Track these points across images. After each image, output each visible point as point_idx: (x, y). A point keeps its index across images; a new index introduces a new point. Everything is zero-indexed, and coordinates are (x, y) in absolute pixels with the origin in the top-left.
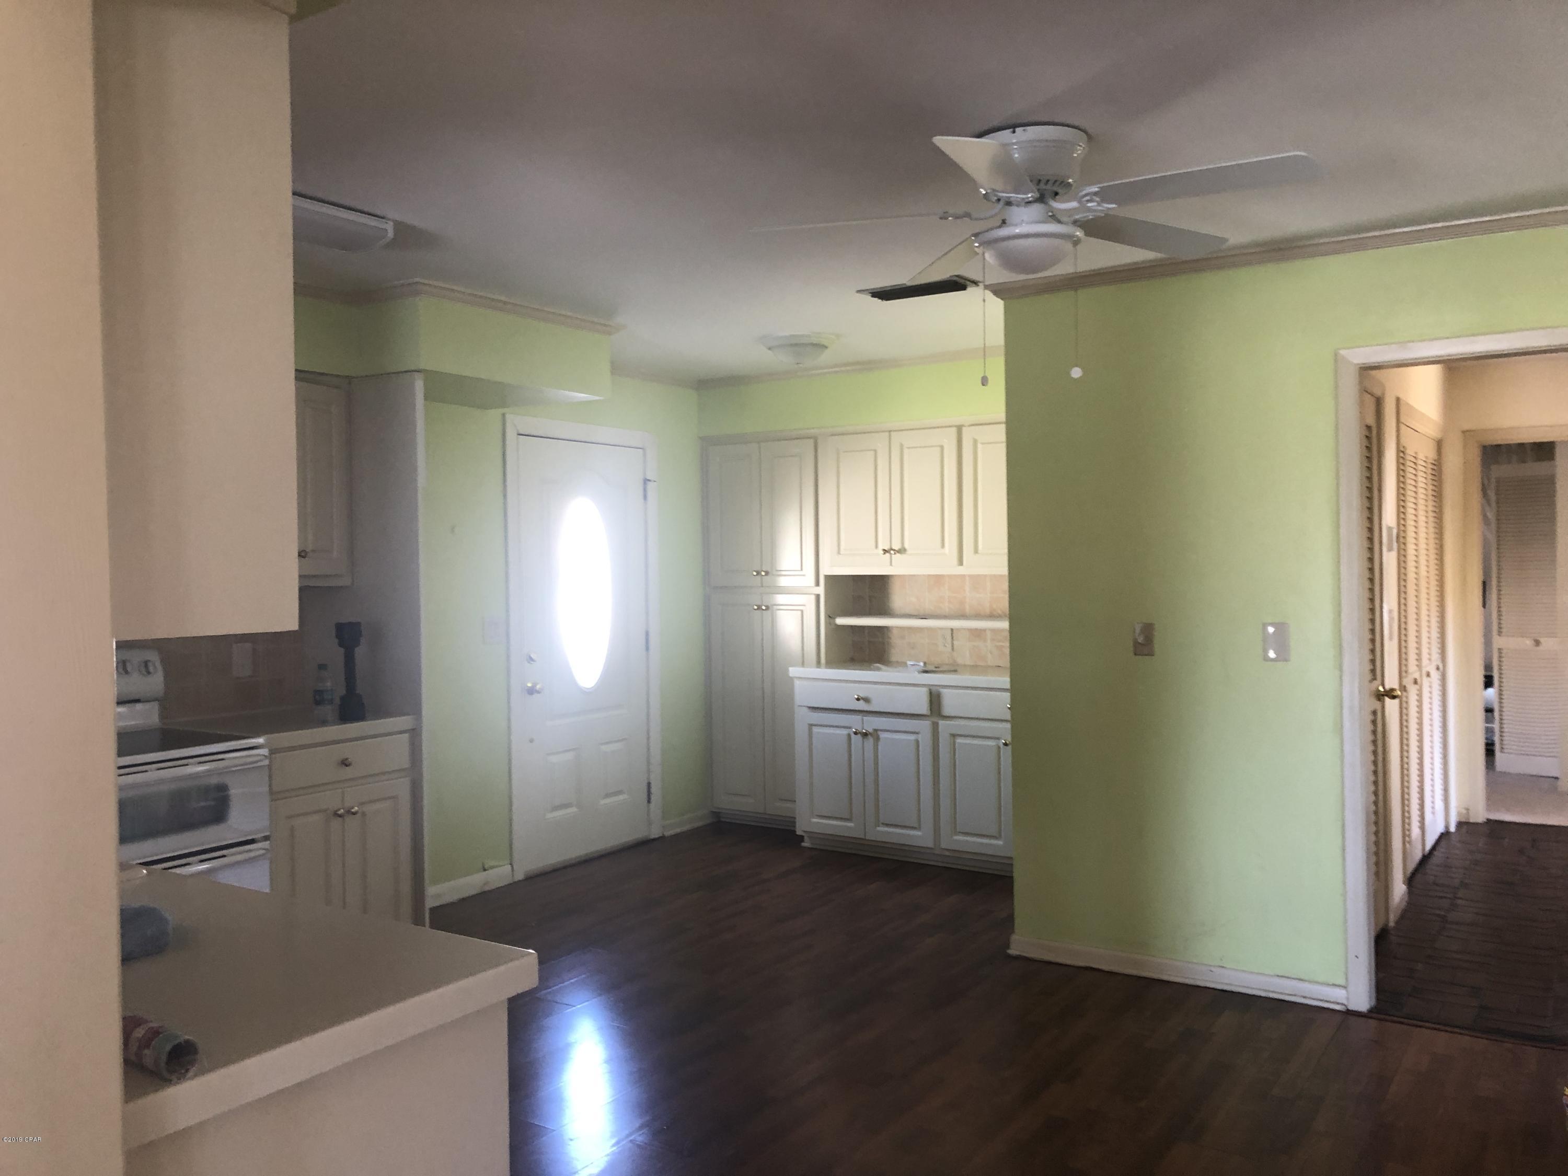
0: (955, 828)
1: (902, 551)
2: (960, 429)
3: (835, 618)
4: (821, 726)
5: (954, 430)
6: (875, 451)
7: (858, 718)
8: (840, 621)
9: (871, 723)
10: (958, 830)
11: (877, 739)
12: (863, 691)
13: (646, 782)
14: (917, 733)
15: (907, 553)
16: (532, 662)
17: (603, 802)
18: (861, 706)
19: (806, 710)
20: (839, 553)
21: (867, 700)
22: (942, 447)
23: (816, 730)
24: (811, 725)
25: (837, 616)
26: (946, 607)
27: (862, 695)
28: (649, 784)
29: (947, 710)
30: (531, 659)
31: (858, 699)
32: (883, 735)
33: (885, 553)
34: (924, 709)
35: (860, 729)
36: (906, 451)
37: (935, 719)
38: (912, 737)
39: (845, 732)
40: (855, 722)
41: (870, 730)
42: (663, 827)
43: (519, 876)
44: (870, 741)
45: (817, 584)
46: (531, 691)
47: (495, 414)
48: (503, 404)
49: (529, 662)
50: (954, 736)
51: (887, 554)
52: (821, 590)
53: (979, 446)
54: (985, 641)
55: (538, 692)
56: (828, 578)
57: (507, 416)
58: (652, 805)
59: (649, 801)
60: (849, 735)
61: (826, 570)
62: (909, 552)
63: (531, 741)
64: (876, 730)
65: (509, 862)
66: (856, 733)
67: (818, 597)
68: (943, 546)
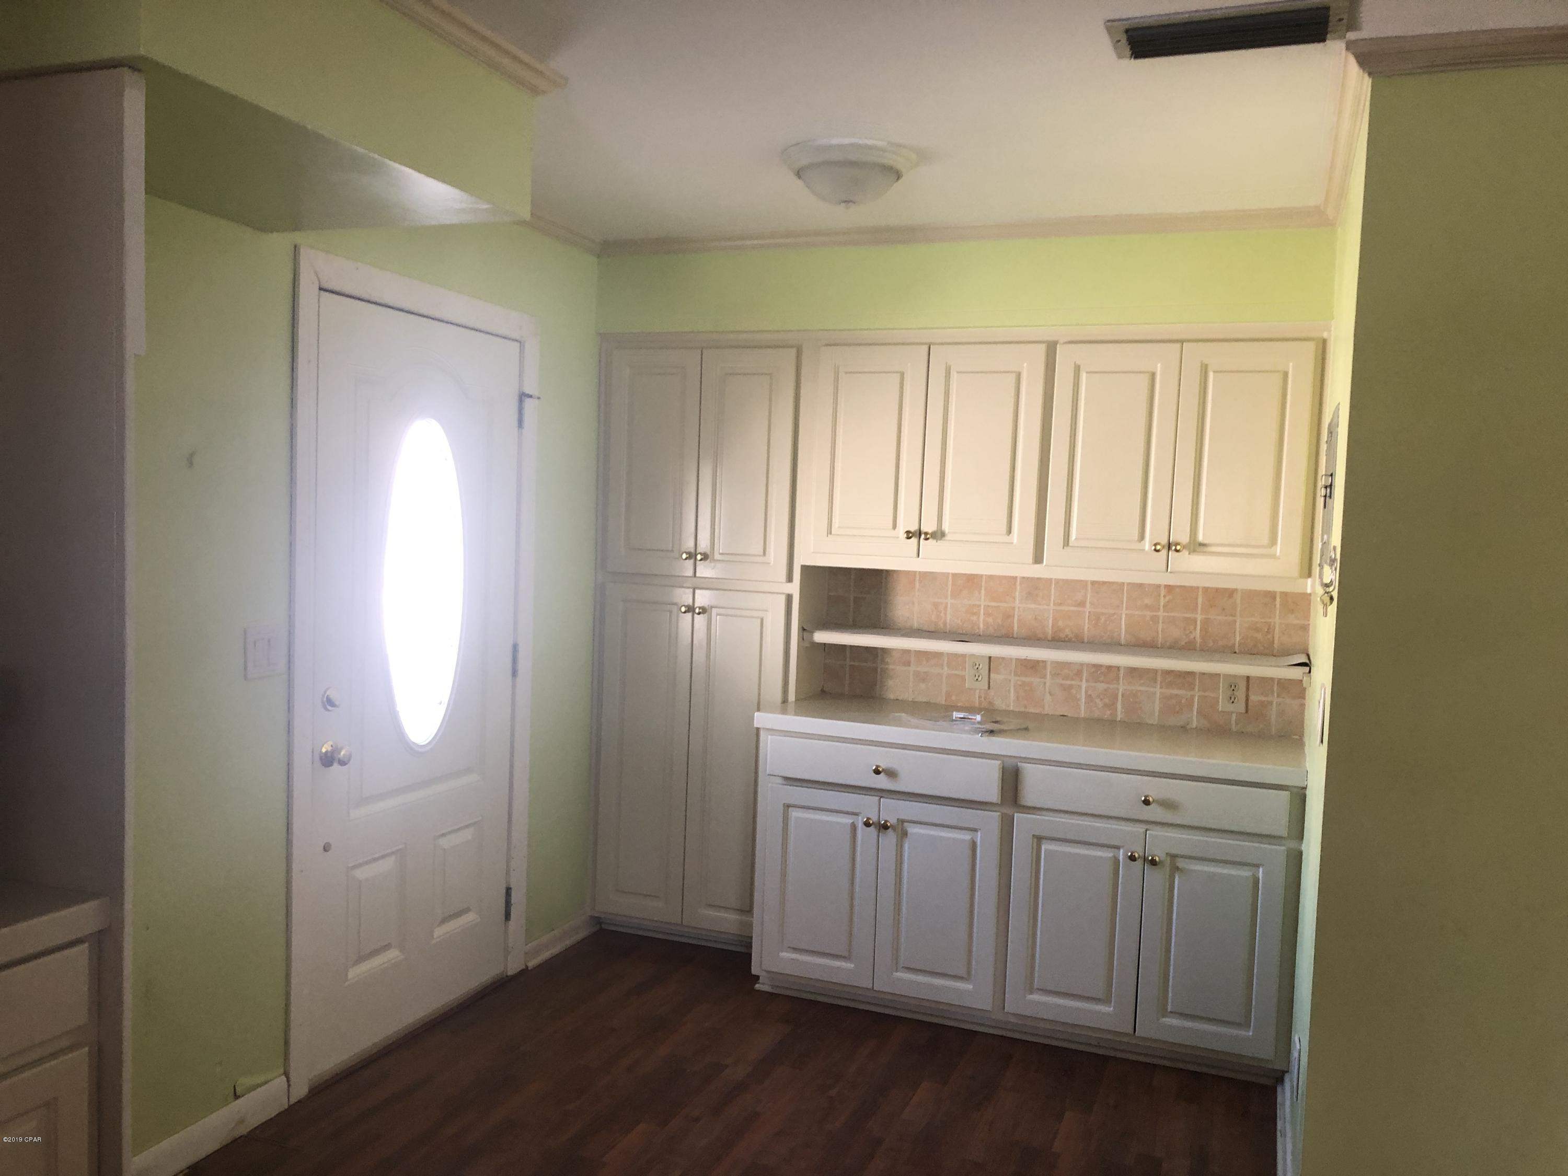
0: (1032, 983)
1: (938, 535)
2: (1051, 348)
3: (812, 632)
4: (803, 807)
5: (1042, 348)
6: (902, 375)
7: (873, 800)
8: (822, 637)
9: (891, 810)
10: (1036, 985)
11: (905, 834)
12: (885, 759)
13: (504, 886)
14: (975, 830)
15: (946, 538)
16: (330, 708)
17: (439, 932)
18: (882, 782)
19: (780, 781)
20: (830, 532)
21: (891, 774)
22: (1019, 376)
23: (795, 814)
24: (787, 806)
25: (817, 630)
26: (981, 623)
27: (883, 765)
28: (508, 891)
29: (1030, 796)
30: (329, 703)
31: (877, 772)
32: (913, 830)
33: (909, 538)
34: (992, 793)
35: (874, 819)
36: (954, 376)
37: (1008, 810)
38: (967, 836)
39: (848, 820)
40: (869, 807)
41: (892, 821)
42: (526, 953)
43: (300, 1090)
44: (890, 839)
45: (790, 579)
46: (328, 760)
47: (279, 242)
48: (296, 226)
49: (327, 709)
50: (1039, 839)
51: (914, 540)
52: (794, 588)
53: (1084, 376)
54: (1044, 677)
55: (342, 763)
56: (805, 568)
57: (303, 251)
58: (512, 923)
59: (508, 916)
60: (854, 827)
61: (804, 558)
62: (948, 537)
63: (326, 848)
64: (902, 821)
65: (282, 1071)
66: (867, 824)
67: (789, 598)
68: (1009, 531)
